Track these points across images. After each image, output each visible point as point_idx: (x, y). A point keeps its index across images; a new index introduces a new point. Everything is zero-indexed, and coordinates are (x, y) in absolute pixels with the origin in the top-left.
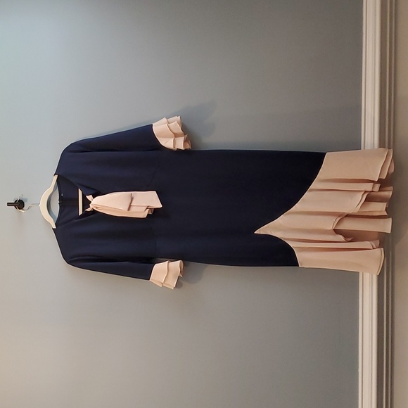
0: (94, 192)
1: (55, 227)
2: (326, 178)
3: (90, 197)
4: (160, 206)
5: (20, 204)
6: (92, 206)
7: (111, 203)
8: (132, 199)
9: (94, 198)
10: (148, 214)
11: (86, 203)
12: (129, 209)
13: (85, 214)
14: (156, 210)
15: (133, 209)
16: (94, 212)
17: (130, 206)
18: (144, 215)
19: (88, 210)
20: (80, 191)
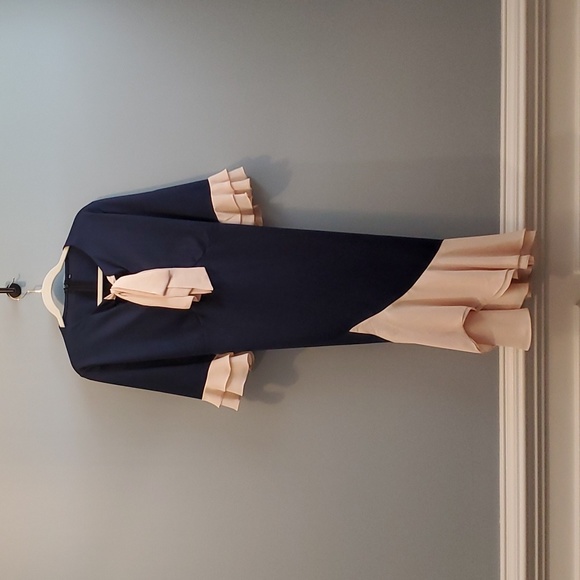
0: (118, 271)
4: (211, 290)
5: (15, 290)
6: (113, 292)
8: (170, 278)
9: (116, 279)
10: (193, 302)
12: (165, 293)
15: (171, 293)
17: (167, 288)
20: (99, 270)
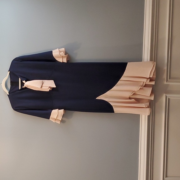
0: (26, 79)
1: (8, 94)
2: (127, 76)
3: (24, 82)
4: (55, 86)
6: (25, 86)
7: (34, 85)
8: (43, 83)
9: (26, 82)
10: (50, 90)
11: (23, 84)
12: (41, 87)
13: (22, 89)
14: (53, 88)
15: (43, 87)
16: (26, 88)
17: (42, 86)
18: (48, 90)
19: (23, 87)
20: (20, 79)
